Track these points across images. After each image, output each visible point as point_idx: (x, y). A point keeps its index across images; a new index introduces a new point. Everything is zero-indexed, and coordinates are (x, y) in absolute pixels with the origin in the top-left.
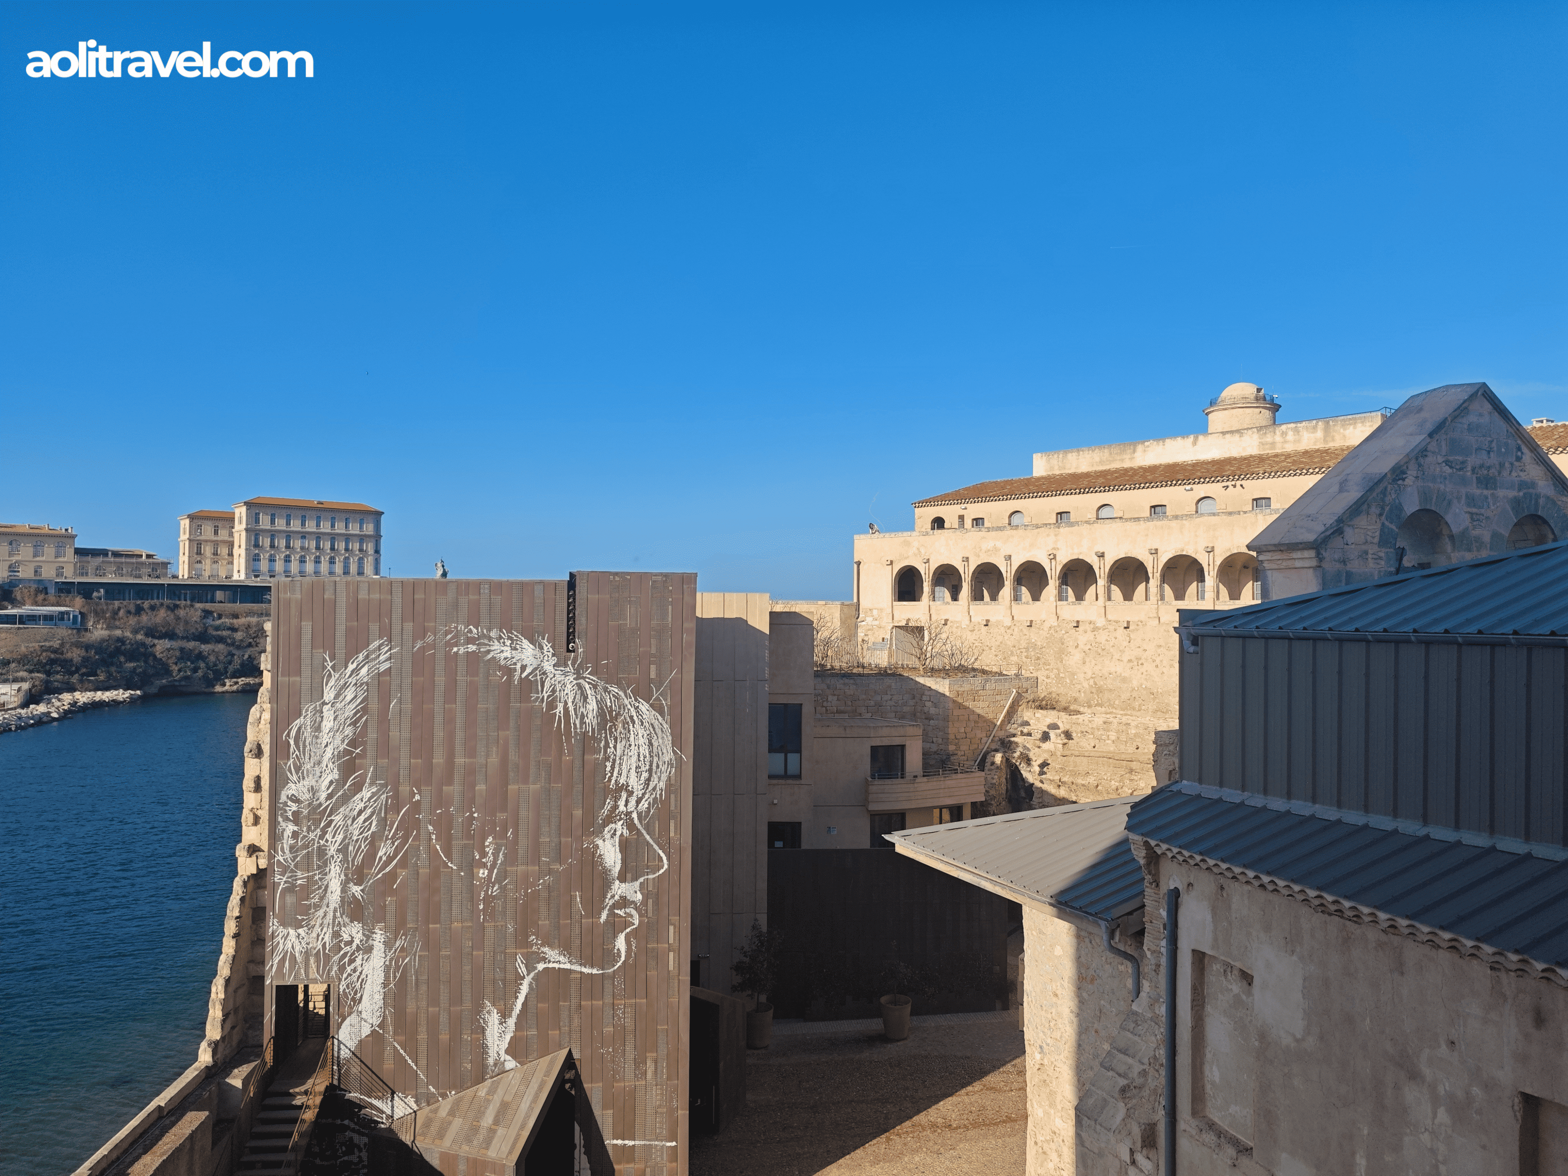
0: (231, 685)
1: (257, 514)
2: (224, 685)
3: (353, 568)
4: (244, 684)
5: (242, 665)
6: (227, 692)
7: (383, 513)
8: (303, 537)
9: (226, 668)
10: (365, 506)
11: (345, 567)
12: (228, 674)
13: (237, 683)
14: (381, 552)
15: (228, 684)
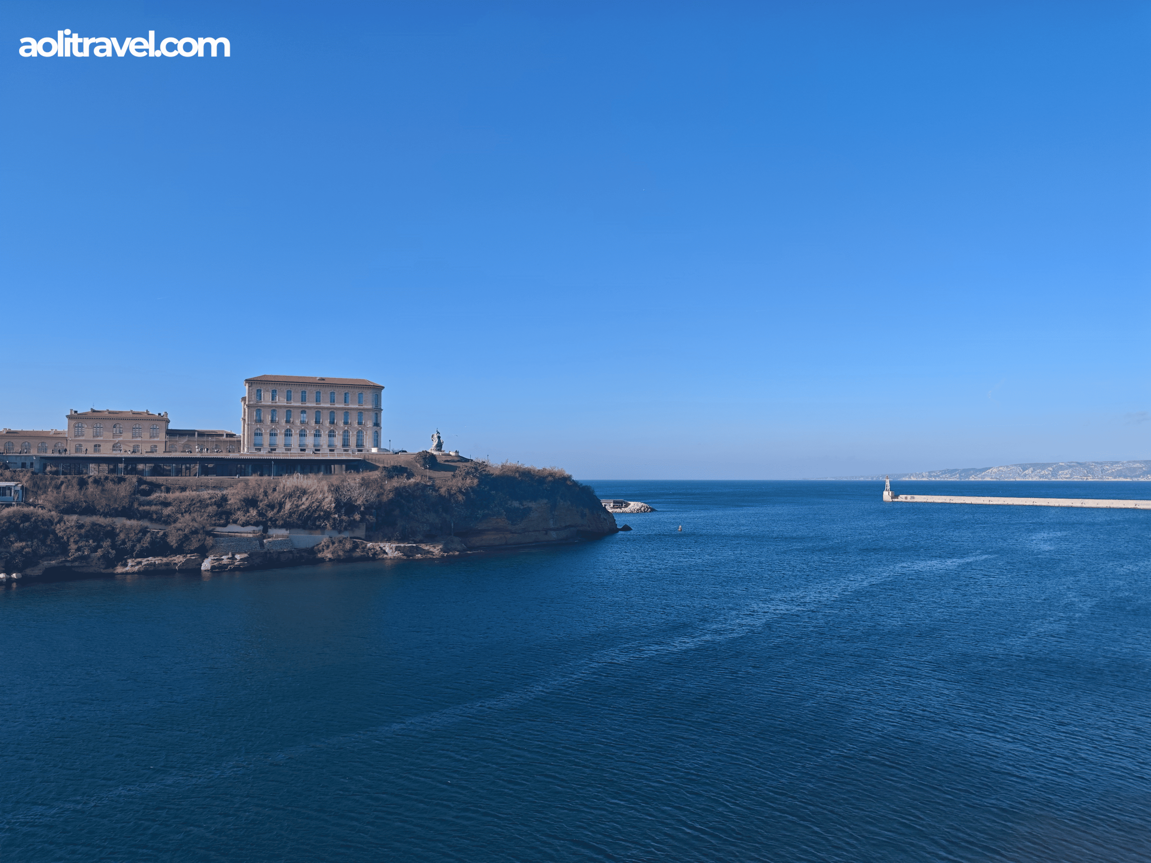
0: (132, 566)
1: (259, 391)
2: (125, 565)
3: (353, 441)
4: (148, 564)
5: (153, 542)
6: (127, 573)
7: (383, 387)
8: (304, 412)
9: (134, 546)
10: (363, 380)
11: (344, 440)
12: (134, 554)
13: (140, 563)
14: (382, 425)
15: (130, 564)
